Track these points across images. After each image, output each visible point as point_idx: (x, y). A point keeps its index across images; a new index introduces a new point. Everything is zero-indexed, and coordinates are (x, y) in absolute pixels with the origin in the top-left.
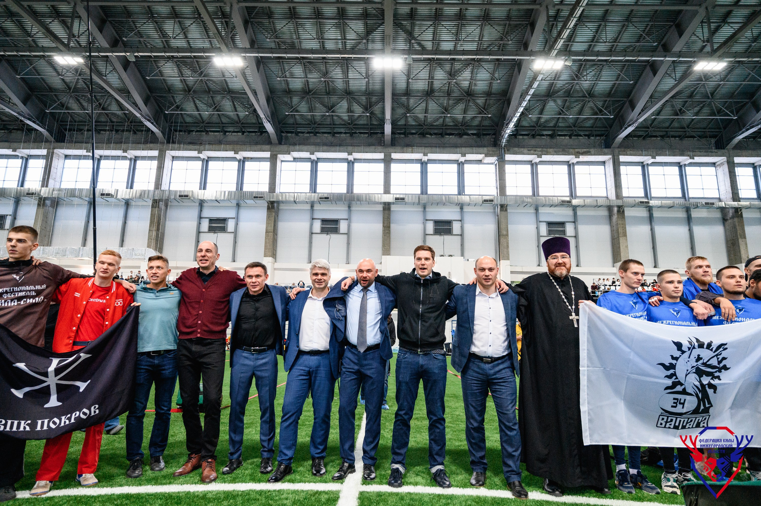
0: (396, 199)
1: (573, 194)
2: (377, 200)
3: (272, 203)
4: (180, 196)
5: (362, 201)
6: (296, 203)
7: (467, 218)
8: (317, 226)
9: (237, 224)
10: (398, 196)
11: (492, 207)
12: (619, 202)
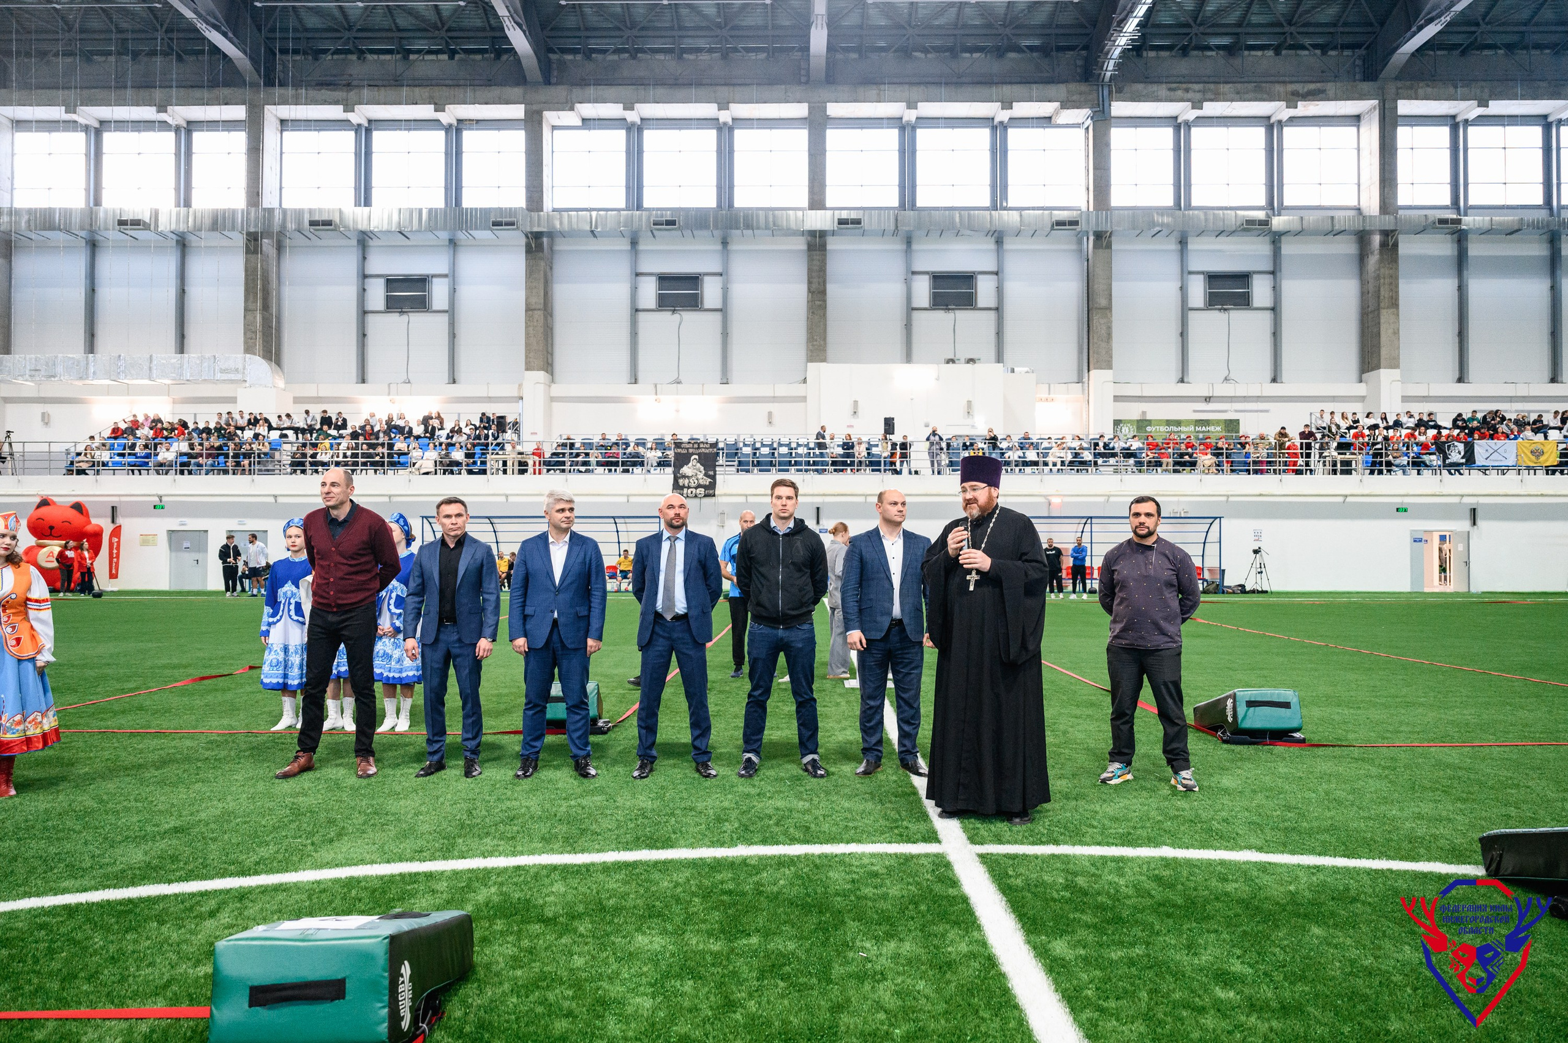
0: (841, 222)
1: (1274, 203)
2: (793, 226)
3: (537, 236)
4: (313, 223)
5: (758, 228)
6: (595, 236)
7: (1012, 266)
8: (649, 292)
9: (453, 291)
10: (844, 215)
11: (1075, 238)
12: (1388, 222)
